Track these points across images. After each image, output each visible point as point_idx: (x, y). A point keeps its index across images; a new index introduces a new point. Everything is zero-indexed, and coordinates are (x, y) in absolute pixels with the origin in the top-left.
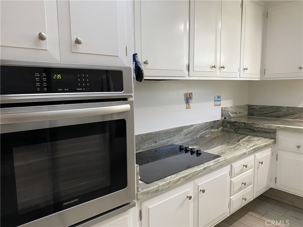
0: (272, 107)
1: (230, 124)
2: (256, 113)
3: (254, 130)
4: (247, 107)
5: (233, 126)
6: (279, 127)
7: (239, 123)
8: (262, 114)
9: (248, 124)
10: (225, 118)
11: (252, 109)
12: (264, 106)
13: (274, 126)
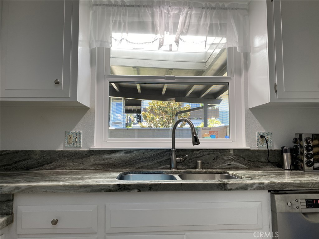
6: (17, 188)
13: (9, 186)
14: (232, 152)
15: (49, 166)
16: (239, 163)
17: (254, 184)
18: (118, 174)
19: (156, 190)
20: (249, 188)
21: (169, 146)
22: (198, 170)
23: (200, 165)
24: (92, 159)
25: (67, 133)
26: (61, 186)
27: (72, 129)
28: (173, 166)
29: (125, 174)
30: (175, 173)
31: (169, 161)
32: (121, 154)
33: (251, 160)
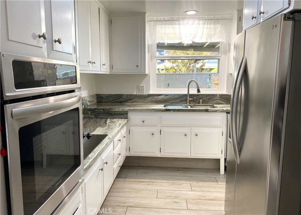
0: (116, 95)
1: (90, 111)
2: (103, 100)
3: (111, 114)
4: (96, 96)
5: (94, 112)
6: (130, 109)
7: (99, 110)
8: (108, 101)
9: (106, 109)
10: (85, 107)
11: (100, 97)
12: (110, 94)
13: (126, 109)
14: (218, 96)
15: (130, 101)
16: (222, 101)
17: (220, 110)
18: (163, 105)
19: (180, 111)
20: (218, 111)
21: (186, 93)
22: (200, 104)
23: (201, 102)
24: (150, 98)
25: (138, 86)
26: (145, 109)
27: (140, 84)
28: (188, 102)
29: (165, 105)
30: (189, 105)
31: (186, 100)
32: (163, 96)
33: (228, 99)
